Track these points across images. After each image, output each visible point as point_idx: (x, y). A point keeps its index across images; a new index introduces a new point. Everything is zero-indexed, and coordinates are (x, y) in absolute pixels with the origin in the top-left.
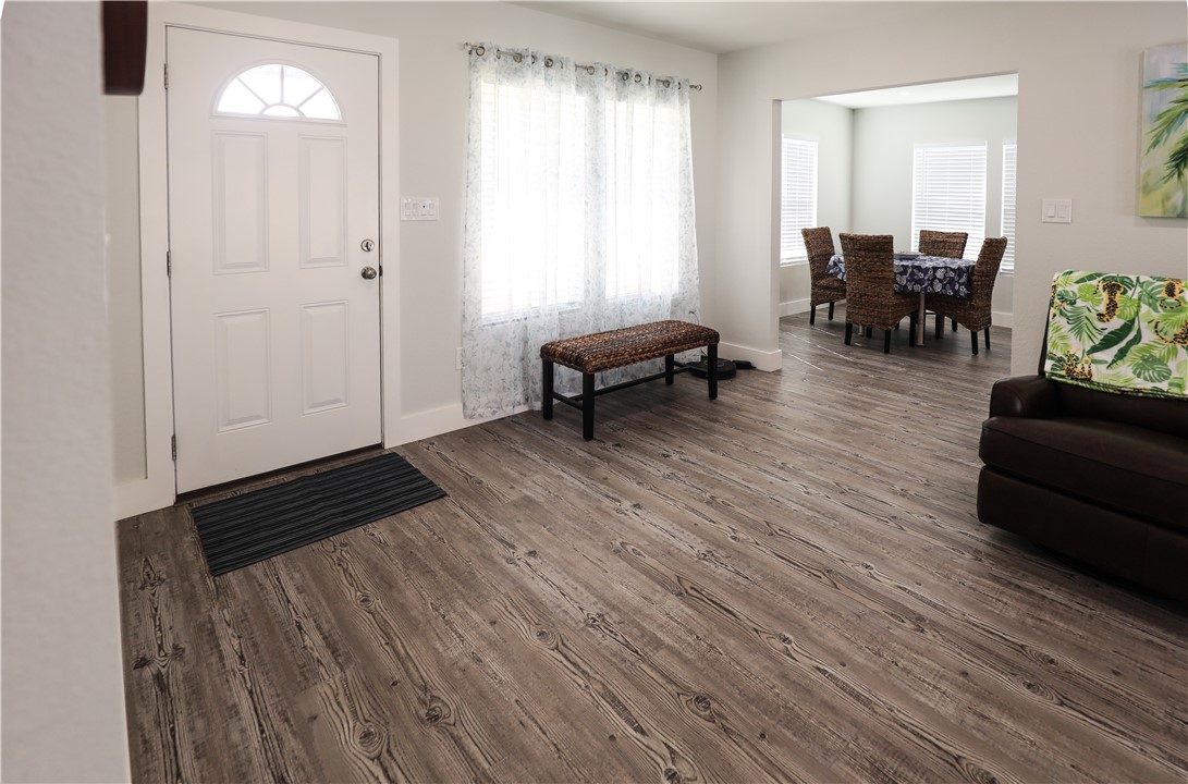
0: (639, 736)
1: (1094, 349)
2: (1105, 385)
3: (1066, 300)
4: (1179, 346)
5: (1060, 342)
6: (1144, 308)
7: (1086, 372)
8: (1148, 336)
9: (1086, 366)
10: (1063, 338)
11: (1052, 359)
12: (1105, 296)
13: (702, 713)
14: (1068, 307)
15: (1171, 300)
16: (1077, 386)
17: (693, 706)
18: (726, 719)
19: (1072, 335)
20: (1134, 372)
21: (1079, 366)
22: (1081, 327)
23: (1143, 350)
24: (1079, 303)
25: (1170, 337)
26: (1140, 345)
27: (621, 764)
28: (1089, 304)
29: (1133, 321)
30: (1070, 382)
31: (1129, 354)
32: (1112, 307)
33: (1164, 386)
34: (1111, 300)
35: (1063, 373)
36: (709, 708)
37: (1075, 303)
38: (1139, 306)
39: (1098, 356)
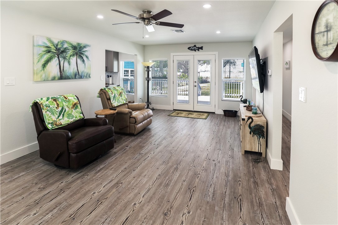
0: (184, 222)
1: (58, 117)
2: (65, 124)
3: (47, 107)
4: (73, 109)
5: (50, 118)
6: (64, 103)
7: (60, 123)
8: (67, 109)
9: (59, 122)
10: (50, 117)
11: (50, 124)
12: (55, 102)
13: (169, 213)
14: (48, 108)
15: (67, 100)
16: (59, 127)
17: (169, 215)
18: (168, 208)
19: (52, 115)
20: (68, 118)
21: (58, 122)
22: (53, 112)
23: (67, 113)
24: (51, 106)
25: (71, 108)
26: (66, 112)
27: (193, 222)
28: (53, 106)
29: (63, 107)
30: (57, 127)
31: (65, 115)
32: (58, 105)
33: (74, 119)
34: (57, 103)
35: (55, 126)
36: (167, 212)
37: (50, 107)
38: (63, 103)
39: (60, 118)
